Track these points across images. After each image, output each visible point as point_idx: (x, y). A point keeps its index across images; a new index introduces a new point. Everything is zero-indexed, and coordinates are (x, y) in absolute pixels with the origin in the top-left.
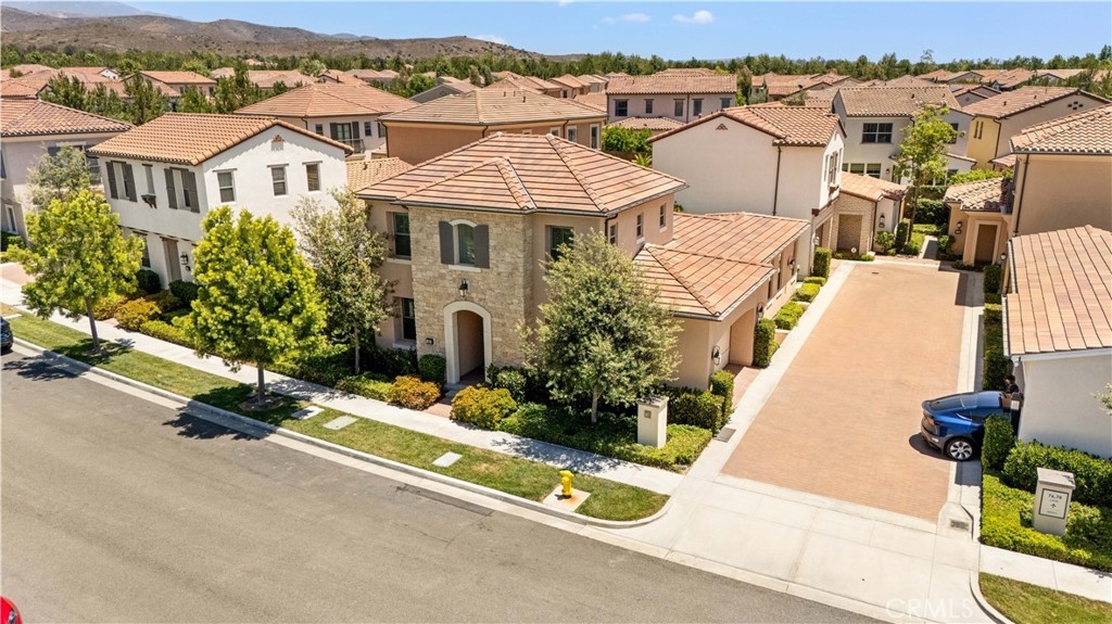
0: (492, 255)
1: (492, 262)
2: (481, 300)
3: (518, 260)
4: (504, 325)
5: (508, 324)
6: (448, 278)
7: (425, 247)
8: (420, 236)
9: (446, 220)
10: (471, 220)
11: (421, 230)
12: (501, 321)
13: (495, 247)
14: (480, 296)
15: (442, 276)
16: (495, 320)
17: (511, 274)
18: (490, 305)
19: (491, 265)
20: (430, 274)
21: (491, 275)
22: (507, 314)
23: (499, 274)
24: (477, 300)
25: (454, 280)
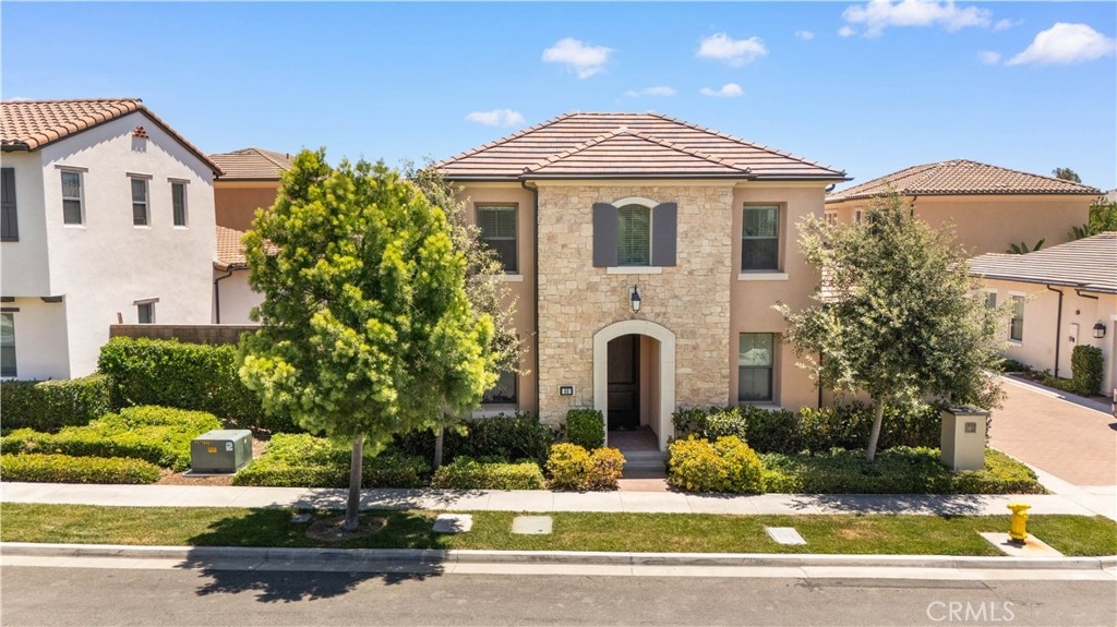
0: (681, 245)
1: (680, 256)
2: (658, 315)
3: (724, 250)
4: (695, 348)
5: (703, 346)
6: (604, 288)
7: (563, 246)
8: (558, 229)
9: (606, 200)
10: (648, 197)
11: (559, 220)
12: (691, 342)
13: (686, 234)
14: (658, 309)
15: (592, 287)
16: (682, 342)
17: (711, 270)
18: (674, 320)
19: (678, 262)
20: (572, 285)
21: (677, 275)
22: (702, 331)
23: (691, 273)
24: (651, 316)
25: (614, 290)
